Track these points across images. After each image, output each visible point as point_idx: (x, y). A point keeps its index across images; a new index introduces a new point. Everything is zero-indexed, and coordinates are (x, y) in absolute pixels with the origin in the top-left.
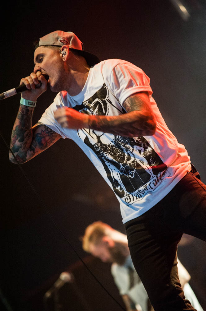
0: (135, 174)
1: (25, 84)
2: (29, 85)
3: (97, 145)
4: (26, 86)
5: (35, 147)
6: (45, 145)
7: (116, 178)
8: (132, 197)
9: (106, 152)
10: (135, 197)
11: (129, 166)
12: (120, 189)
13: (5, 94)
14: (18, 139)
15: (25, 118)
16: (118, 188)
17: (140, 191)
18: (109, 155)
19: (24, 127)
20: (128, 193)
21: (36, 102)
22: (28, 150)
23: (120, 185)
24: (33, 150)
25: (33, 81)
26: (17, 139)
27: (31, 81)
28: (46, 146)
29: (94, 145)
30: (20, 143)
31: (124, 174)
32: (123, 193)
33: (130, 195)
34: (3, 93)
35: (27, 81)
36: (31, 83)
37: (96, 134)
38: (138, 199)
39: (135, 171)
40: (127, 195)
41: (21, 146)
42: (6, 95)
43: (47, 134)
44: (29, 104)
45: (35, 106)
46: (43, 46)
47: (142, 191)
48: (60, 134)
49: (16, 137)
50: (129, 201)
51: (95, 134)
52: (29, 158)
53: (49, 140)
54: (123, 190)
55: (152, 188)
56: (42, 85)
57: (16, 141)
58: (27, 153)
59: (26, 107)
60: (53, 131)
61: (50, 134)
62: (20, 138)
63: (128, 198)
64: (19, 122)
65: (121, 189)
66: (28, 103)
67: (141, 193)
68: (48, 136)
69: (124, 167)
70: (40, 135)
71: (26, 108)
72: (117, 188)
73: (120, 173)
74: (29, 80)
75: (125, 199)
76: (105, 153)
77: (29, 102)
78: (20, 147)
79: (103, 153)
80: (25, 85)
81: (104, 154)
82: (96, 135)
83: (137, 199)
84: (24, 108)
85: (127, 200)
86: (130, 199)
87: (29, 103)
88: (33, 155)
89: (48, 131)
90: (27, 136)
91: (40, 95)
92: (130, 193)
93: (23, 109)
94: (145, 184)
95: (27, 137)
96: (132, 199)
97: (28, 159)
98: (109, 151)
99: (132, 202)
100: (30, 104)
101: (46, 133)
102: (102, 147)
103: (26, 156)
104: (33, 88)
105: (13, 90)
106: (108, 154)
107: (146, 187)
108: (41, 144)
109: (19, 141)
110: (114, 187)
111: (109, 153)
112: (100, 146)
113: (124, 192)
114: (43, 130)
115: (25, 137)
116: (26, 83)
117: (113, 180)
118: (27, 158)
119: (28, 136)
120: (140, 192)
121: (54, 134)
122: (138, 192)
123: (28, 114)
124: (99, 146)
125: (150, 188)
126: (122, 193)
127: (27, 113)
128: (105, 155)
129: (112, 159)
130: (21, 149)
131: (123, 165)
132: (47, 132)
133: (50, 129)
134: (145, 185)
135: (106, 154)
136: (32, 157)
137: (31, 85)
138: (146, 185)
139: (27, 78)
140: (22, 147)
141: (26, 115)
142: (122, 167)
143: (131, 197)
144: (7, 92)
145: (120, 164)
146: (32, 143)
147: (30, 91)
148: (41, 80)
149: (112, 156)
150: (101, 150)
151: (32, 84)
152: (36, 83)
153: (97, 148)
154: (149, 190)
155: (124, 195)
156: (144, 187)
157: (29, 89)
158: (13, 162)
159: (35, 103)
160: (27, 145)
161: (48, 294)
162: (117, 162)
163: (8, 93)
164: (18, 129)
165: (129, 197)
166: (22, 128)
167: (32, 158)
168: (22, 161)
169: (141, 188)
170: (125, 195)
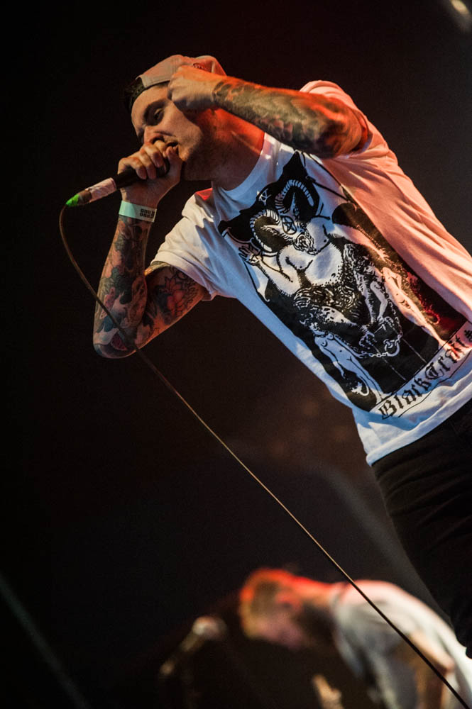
0: (401, 344)
1: (134, 167)
2: (143, 168)
3: (301, 294)
4: (137, 172)
5: (154, 317)
6: (173, 313)
7: (348, 368)
8: (397, 402)
9: (325, 305)
10: (403, 402)
11: (384, 328)
12: (362, 391)
13: (92, 192)
14: (120, 296)
15: (133, 246)
16: (358, 390)
17: (420, 380)
18: (333, 312)
19: (130, 269)
20: (384, 396)
21: (156, 210)
22: (139, 324)
23: (361, 382)
24: (151, 323)
25: (151, 160)
26: (117, 297)
27: (147, 160)
28: (176, 316)
29: (294, 295)
30: (124, 306)
31: (367, 355)
32: (371, 397)
33: (392, 399)
34: (87, 189)
35: (136, 161)
36: (147, 164)
37: (294, 266)
38: (413, 403)
39: (401, 339)
40: (383, 400)
41: (127, 313)
42: (94, 192)
43: (179, 287)
44: (141, 215)
45: (153, 220)
46: (156, 87)
47: (424, 379)
48: (205, 285)
49: (112, 293)
50: (390, 411)
51: (292, 267)
52: (140, 341)
53: (183, 301)
54: (370, 391)
55: (448, 369)
56: (172, 168)
57: (113, 302)
58: (138, 331)
59: (134, 221)
60: (191, 279)
61: (184, 286)
62: (123, 295)
63: (387, 405)
64: (120, 258)
65: (364, 390)
66: (140, 212)
67: (421, 385)
68: (182, 289)
69: (373, 332)
70: (162, 290)
71: (135, 225)
72: (354, 391)
73: (358, 355)
74: (142, 159)
75: (380, 409)
76: (324, 308)
77: (142, 210)
78: (125, 315)
79: (318, 308)
80: (134, 170)
81: (322, 311)
82: (296, 268)
83: (409, 403)
84: (130, 225)
85: (387, 410)
86: (393, 407)
87: (143, 213)
88: (150, 334)
89: (179, 278)
90: (138, 290)
91: (166, 193)
92: (390, 394)
93: (129, 227)
94: (428, 363)
95: (138, 293)
96: (397, 406)
97: (140, 345)
98: (332, 301)
99: (399, 412)
100: (145, 216)
101: (176, 283)
102: (313, 297)
103: (135, 337)
104: (152, 176)
105: (109, 181)
106: (331, 309)
107: (433, 369)
108: (166, 310)
109: (123, 302)
110: (347, 390)
111: (333, 306)
112: (308, 295)
113: (375, 395)
114: (170, 277)
115: (135, 294)
116: (135, 165)
117: (342, 372)
118: (137, 341)
119: (140, 291)
120: (420, 382)
121: (193, 286)
122: (415, 384)
123: (140, 239)
124: (306, 296)
125: (444, 370)
126: (370, 399)
127: (139, 237)
128: (325, 312)
129: (342, 320)
130: (125, 319)
131: (370, 329)
132: (178, 280)
133: (184, 274)
134: (428, 365)
135: (326, 310)
136: (147, 340)
137: (147, 168)
138: (432, 364)
139: (137, 154)
140: (129, 313)
141: (135, 241)
142: (368, 333)
143: (395, 402)
144: (95, 186)
145: (365, 327)
146: (147, 308)
147: (143, 183)
148: (169, 157)
149: (340, 311)
150: (312, 303)
151: (150, 166)
152: (158, 165)
153: (303, 299)
154: (440, 374)
155: (376, 402)
156: (429, 370)
157: (144, 178)
158: (105, 354)
159: (153, 213)
160: (138, 311)
161: (167, 669)
162: (355, 324)
163: (98, 188)
164: (118, 273)
165: (390, 402)
166: (128, 270)
167: (148, 342)
168: (125, 349)
169: (422, 374)
170: (379, 400)
